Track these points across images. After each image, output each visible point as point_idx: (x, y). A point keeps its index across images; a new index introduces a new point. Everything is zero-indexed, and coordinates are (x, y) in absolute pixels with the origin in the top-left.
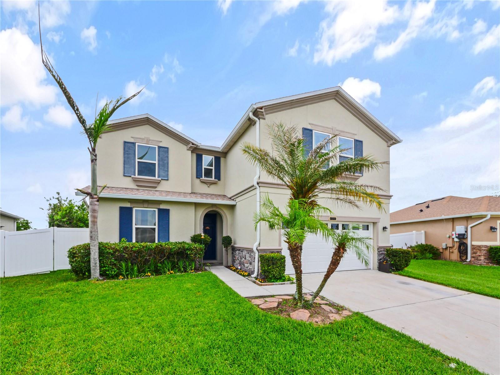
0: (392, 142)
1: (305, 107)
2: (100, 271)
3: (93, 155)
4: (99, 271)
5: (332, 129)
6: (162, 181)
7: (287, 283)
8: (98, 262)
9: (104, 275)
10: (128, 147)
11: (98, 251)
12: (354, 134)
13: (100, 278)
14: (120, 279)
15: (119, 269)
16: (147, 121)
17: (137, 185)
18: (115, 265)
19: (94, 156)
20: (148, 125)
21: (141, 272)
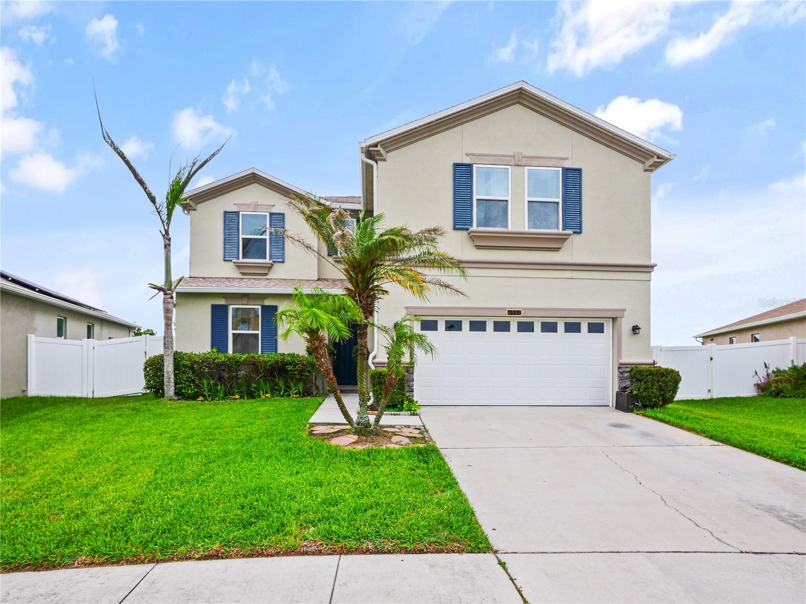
0: (651, 162)
1: (459, 128)
2: (176, 389)
3: (166, 239)
4: (173, 388)
5: (514, 157)
6: (276, 265)
7: (404, 414)
8: (173, 377)
9: (180, 394)
10: (231, 219)
11: (173, 362)
12: (561, 159)
13: (174, 398)
14: (199, 401)
15: (197, 386)
16: (253, 179)
17: (241, 273)
18: (193, 381)
19: (167, 241)
20: (256, 184)
21: (228, 394)
